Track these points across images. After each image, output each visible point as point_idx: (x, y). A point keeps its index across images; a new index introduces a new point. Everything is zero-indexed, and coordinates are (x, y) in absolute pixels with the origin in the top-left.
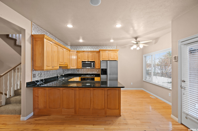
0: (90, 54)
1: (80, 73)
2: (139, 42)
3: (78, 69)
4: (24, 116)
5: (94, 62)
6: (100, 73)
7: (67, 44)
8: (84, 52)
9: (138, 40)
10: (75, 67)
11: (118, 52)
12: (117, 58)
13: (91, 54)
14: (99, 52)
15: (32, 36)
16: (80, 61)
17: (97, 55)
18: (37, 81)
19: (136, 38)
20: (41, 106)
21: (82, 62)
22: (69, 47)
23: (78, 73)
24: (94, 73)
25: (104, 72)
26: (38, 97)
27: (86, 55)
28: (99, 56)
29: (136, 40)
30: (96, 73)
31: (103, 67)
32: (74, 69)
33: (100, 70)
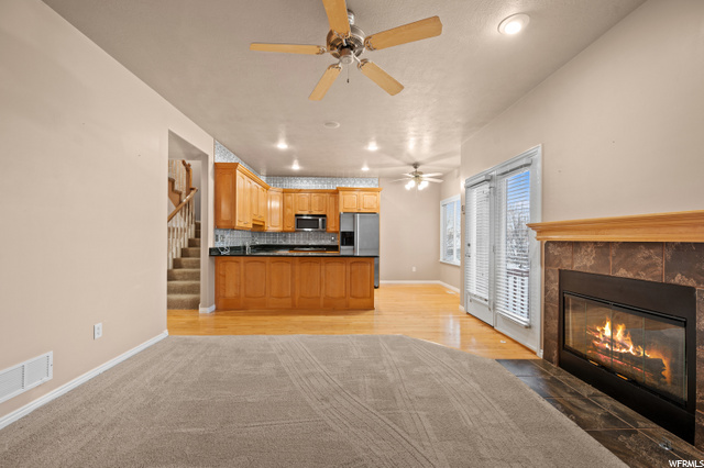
0: (315, 198)
1: (290, 243)
2: (421, 173)
3: (284, 233)
4: (204, 306)
5: (325, 216)
6: (338, 242)
7: (258, 172)
8: (300, 191)
9: (419, 169)
10: (279, 229)
11: (379, 194)
12: (378, 208)
13: (317, 198)
14: (336, 193)
15: (215, 164)
16: (291, 212)
17: (332, 199)
18: (223, 249)
19: (416, 165)
20: (231, 292)
21: (297, 215)
22: (263, 179)
23: (284, 243)
24: (323, 242)
25: (348, 238)
26: (224, 276)
27: (306, 201)
28: (337, 203)
29: (414, 170)
30: (328, 243)
31: (346, 228)
32: (275, 233)
33: (339, 236)
